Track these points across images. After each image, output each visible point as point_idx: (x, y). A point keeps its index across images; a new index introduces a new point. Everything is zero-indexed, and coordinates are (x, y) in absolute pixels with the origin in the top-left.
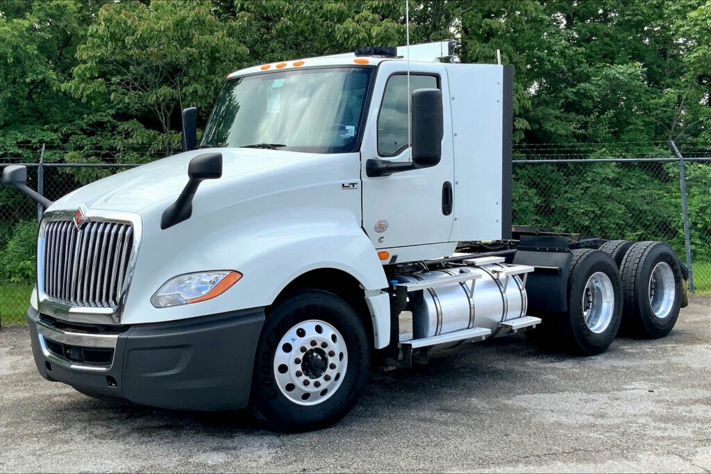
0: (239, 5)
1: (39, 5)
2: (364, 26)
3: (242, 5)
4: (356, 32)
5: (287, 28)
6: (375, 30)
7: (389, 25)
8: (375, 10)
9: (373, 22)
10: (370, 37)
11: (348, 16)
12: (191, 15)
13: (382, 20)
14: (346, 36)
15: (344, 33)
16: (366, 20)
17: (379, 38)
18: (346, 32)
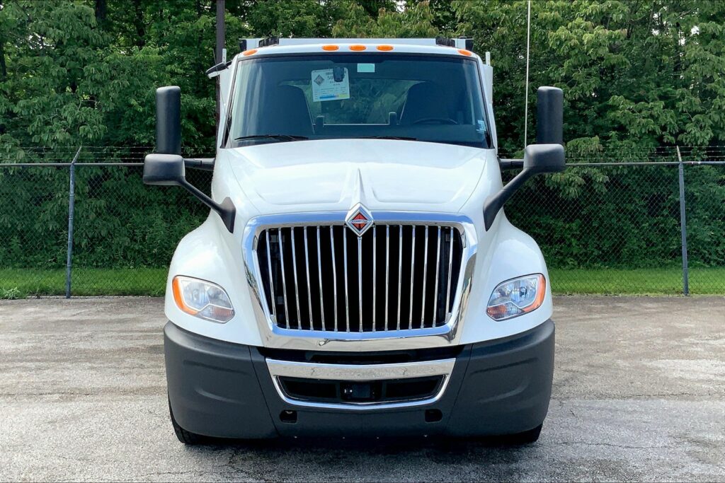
0: (459, 17)
1: (283, 22)
2: (576, 34)
3: (462, 17)
4: (568, 39)
5: (503, 37)
6: (587, 37)
7: (600, 32)
8: (587, 18)
9: (586, 29)
10: (582, 43)
11: (562, 24)
12: (413, 29)
13: (594, 28)
14: (558, 43)
15: (556, 40)
16: (579, 27)
17: (589, 45)
18: (559, 39)
